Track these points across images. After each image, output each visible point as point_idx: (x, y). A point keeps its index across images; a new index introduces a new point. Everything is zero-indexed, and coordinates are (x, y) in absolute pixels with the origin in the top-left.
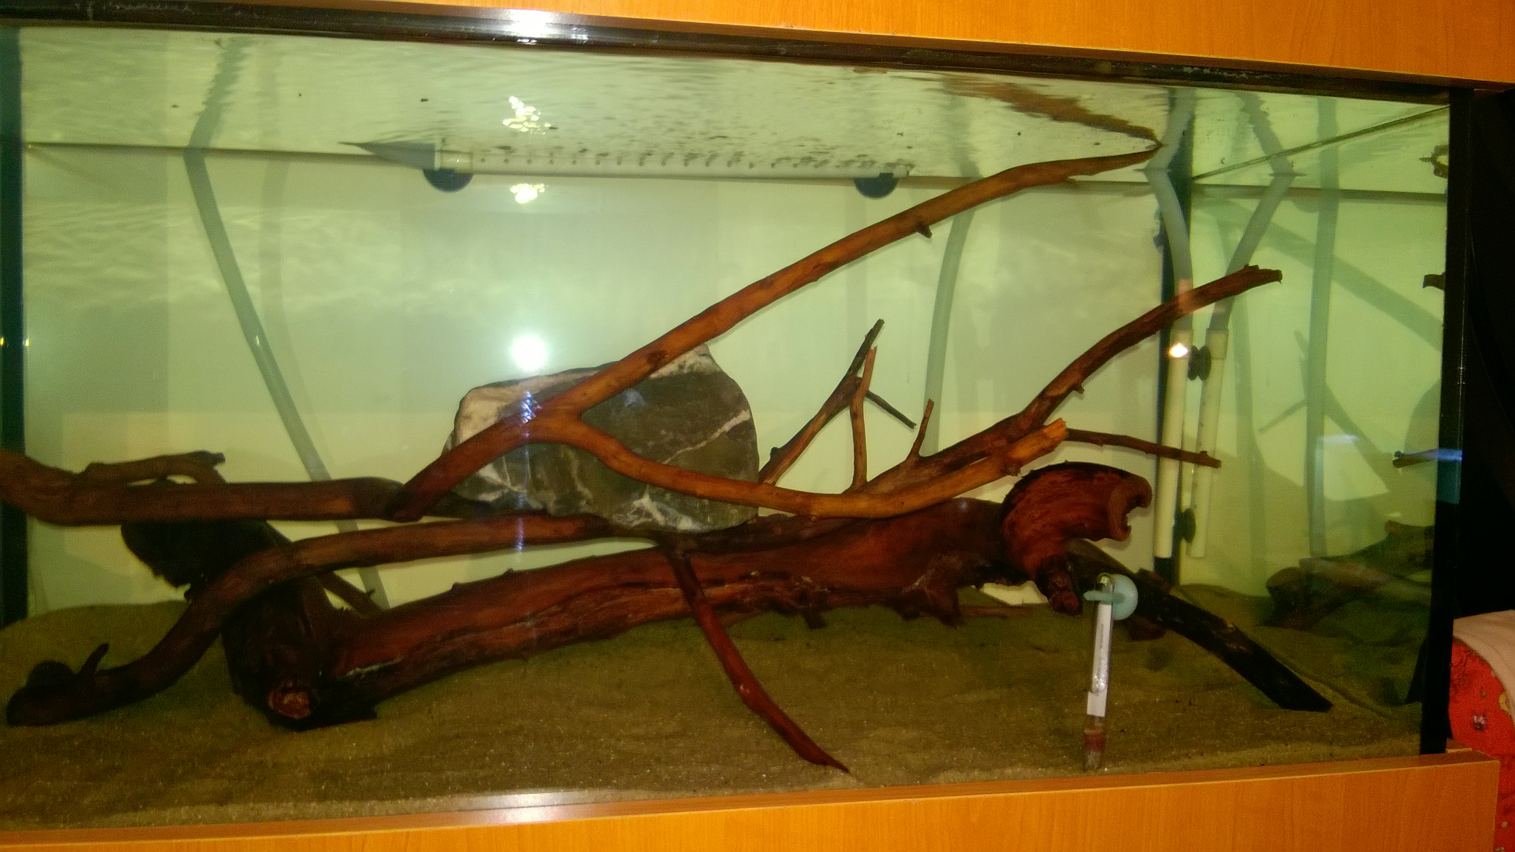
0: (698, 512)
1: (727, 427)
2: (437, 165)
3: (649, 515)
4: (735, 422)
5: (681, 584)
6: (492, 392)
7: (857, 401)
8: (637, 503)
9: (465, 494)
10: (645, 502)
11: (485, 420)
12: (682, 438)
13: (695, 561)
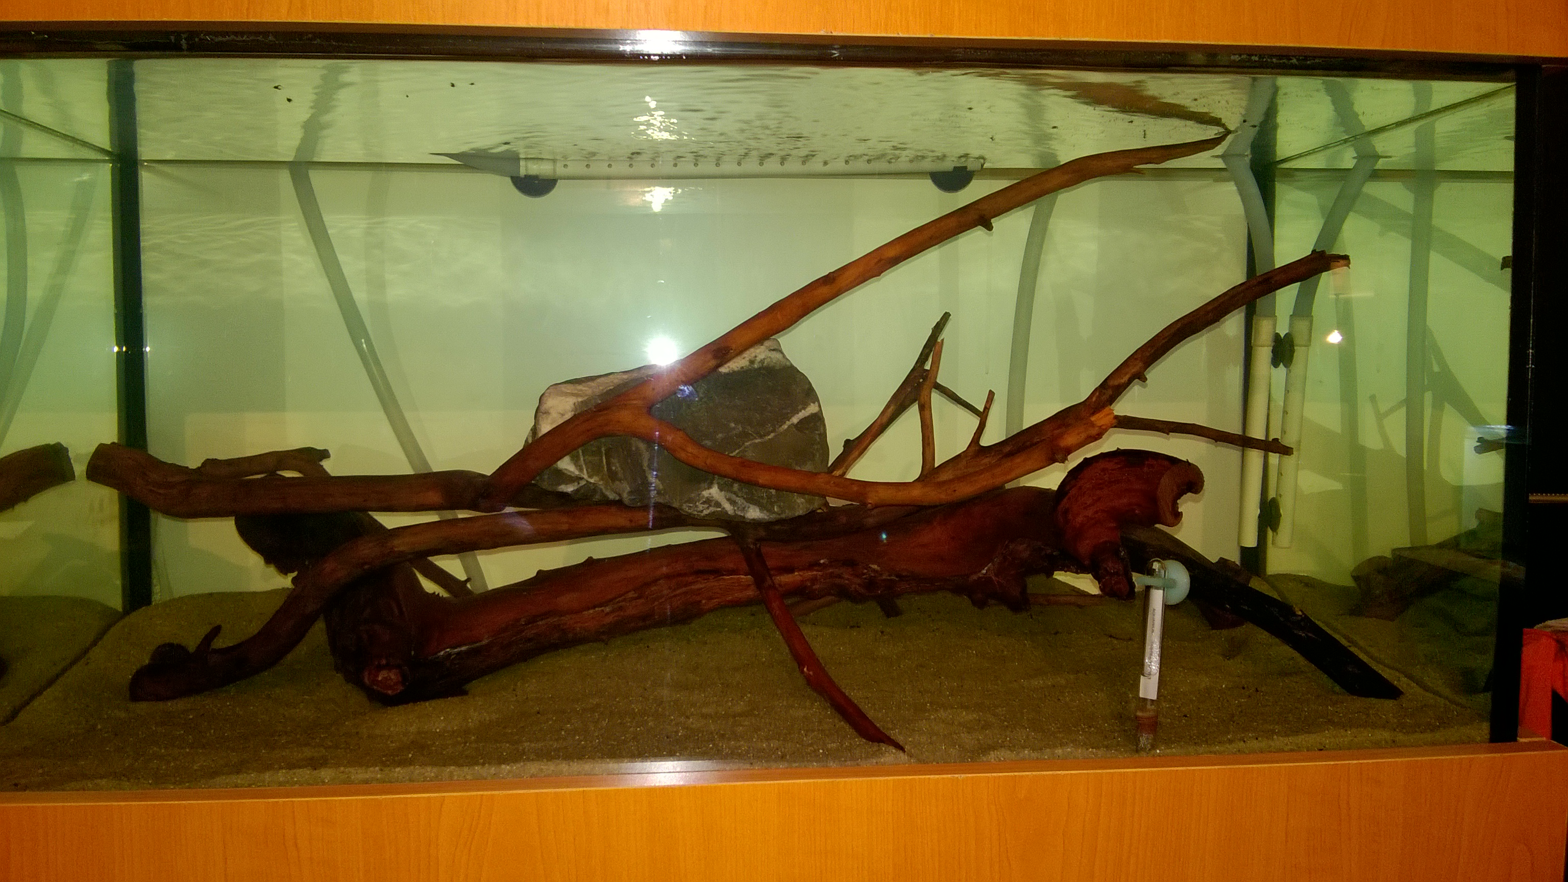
0: (765, 501)
1: (795, 420)
2: (522, 172)
3: (718, 504)
4: (802, 414)
5: (751, 572)
6: (569, 388)
7: (924, 393)
8: (706, 493)
9: (545, 485)
10: (714, 492)
11: (563, 415)
12: (750, 430)
13: (765, 549)
